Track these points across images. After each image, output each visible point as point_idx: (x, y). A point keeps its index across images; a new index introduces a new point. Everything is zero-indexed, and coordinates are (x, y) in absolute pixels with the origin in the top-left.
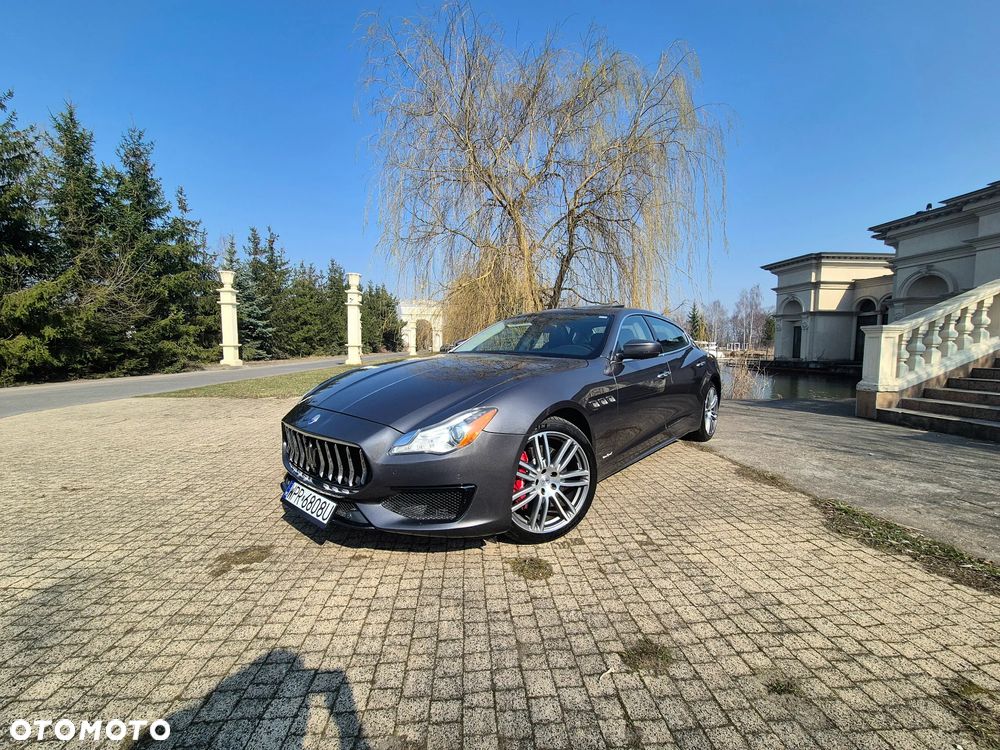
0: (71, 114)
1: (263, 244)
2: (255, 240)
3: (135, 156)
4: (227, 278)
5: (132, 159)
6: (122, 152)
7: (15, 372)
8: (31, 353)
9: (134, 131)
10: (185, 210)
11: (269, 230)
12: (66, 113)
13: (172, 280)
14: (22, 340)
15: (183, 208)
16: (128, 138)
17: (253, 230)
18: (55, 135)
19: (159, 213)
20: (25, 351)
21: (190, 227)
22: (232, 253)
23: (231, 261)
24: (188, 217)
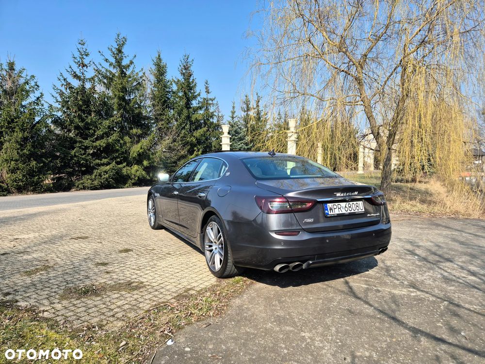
0: (159, 56)
1: (253, 104)
2: (247, 103)
3: (185, 69)
4: (226, 129)
5: (184, 71)
6: (180, 68)
7: (133, 181)
8: (138, 173)
9: (185, 56)
10: (208, 93)
11: (257, 94)
12: (157, 56)
13: (198, 133)
14: (135, 167)
15: (208, 92)
16: (183, 61)
17: (246, 96)
18: (154, 67)
19: (195, 97)
20: (136, 172)
21: (210, 102)
22: (233, 113)
23: (233, 118)
24: (210, 96)
